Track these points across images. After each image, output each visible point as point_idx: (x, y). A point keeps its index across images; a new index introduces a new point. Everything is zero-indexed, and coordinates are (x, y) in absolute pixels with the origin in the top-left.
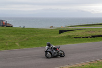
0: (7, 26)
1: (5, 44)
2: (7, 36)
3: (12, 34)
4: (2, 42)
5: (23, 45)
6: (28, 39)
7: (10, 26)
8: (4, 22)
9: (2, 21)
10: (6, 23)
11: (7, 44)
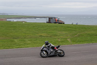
0: (59, 23)
1: (57, 40)
2: (59, 32)
3: (64, 31)
4: (55, 38)
5: (74, 41)
6: (79, 36)
7: (62, 23)
8: (57, 19)
9: (55, 18)
10: (58, 20)
11: (59, 40)
